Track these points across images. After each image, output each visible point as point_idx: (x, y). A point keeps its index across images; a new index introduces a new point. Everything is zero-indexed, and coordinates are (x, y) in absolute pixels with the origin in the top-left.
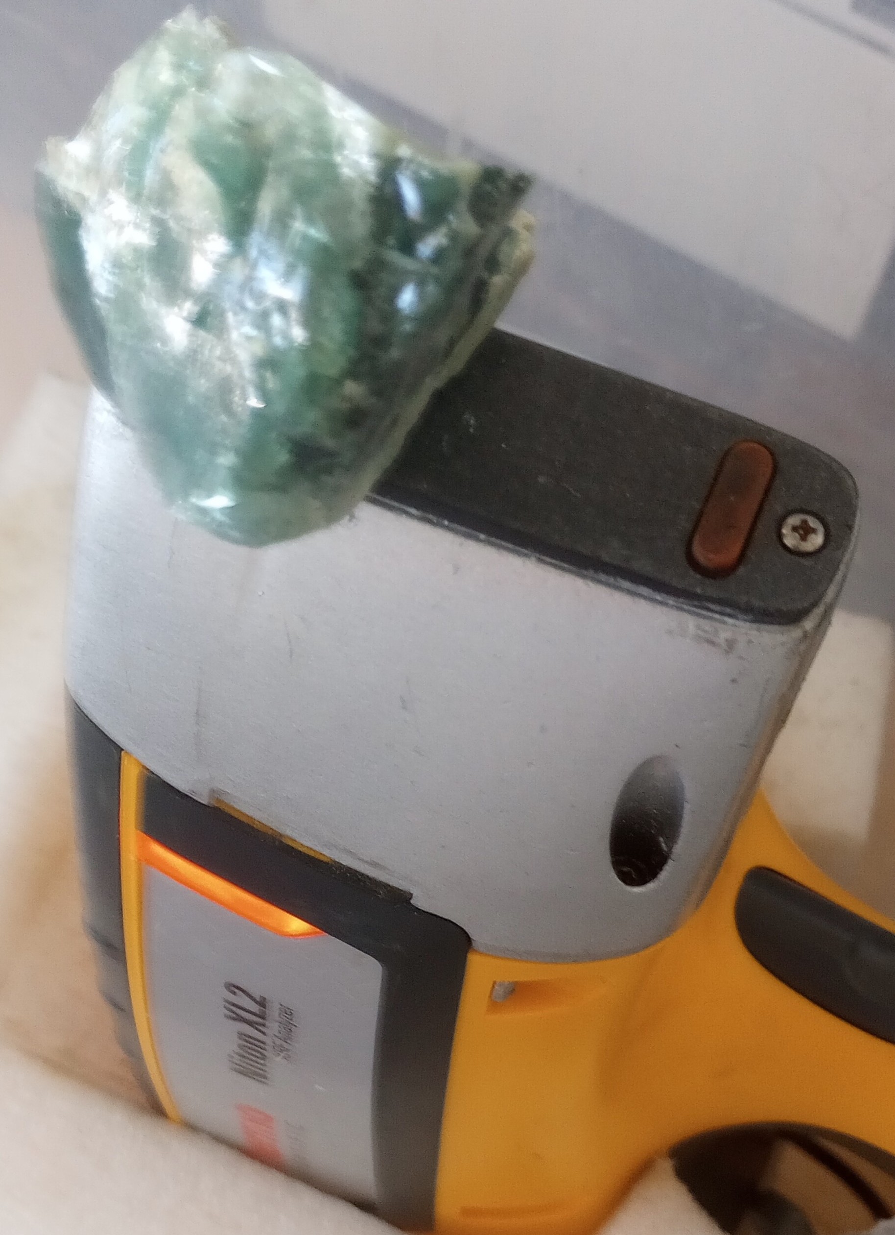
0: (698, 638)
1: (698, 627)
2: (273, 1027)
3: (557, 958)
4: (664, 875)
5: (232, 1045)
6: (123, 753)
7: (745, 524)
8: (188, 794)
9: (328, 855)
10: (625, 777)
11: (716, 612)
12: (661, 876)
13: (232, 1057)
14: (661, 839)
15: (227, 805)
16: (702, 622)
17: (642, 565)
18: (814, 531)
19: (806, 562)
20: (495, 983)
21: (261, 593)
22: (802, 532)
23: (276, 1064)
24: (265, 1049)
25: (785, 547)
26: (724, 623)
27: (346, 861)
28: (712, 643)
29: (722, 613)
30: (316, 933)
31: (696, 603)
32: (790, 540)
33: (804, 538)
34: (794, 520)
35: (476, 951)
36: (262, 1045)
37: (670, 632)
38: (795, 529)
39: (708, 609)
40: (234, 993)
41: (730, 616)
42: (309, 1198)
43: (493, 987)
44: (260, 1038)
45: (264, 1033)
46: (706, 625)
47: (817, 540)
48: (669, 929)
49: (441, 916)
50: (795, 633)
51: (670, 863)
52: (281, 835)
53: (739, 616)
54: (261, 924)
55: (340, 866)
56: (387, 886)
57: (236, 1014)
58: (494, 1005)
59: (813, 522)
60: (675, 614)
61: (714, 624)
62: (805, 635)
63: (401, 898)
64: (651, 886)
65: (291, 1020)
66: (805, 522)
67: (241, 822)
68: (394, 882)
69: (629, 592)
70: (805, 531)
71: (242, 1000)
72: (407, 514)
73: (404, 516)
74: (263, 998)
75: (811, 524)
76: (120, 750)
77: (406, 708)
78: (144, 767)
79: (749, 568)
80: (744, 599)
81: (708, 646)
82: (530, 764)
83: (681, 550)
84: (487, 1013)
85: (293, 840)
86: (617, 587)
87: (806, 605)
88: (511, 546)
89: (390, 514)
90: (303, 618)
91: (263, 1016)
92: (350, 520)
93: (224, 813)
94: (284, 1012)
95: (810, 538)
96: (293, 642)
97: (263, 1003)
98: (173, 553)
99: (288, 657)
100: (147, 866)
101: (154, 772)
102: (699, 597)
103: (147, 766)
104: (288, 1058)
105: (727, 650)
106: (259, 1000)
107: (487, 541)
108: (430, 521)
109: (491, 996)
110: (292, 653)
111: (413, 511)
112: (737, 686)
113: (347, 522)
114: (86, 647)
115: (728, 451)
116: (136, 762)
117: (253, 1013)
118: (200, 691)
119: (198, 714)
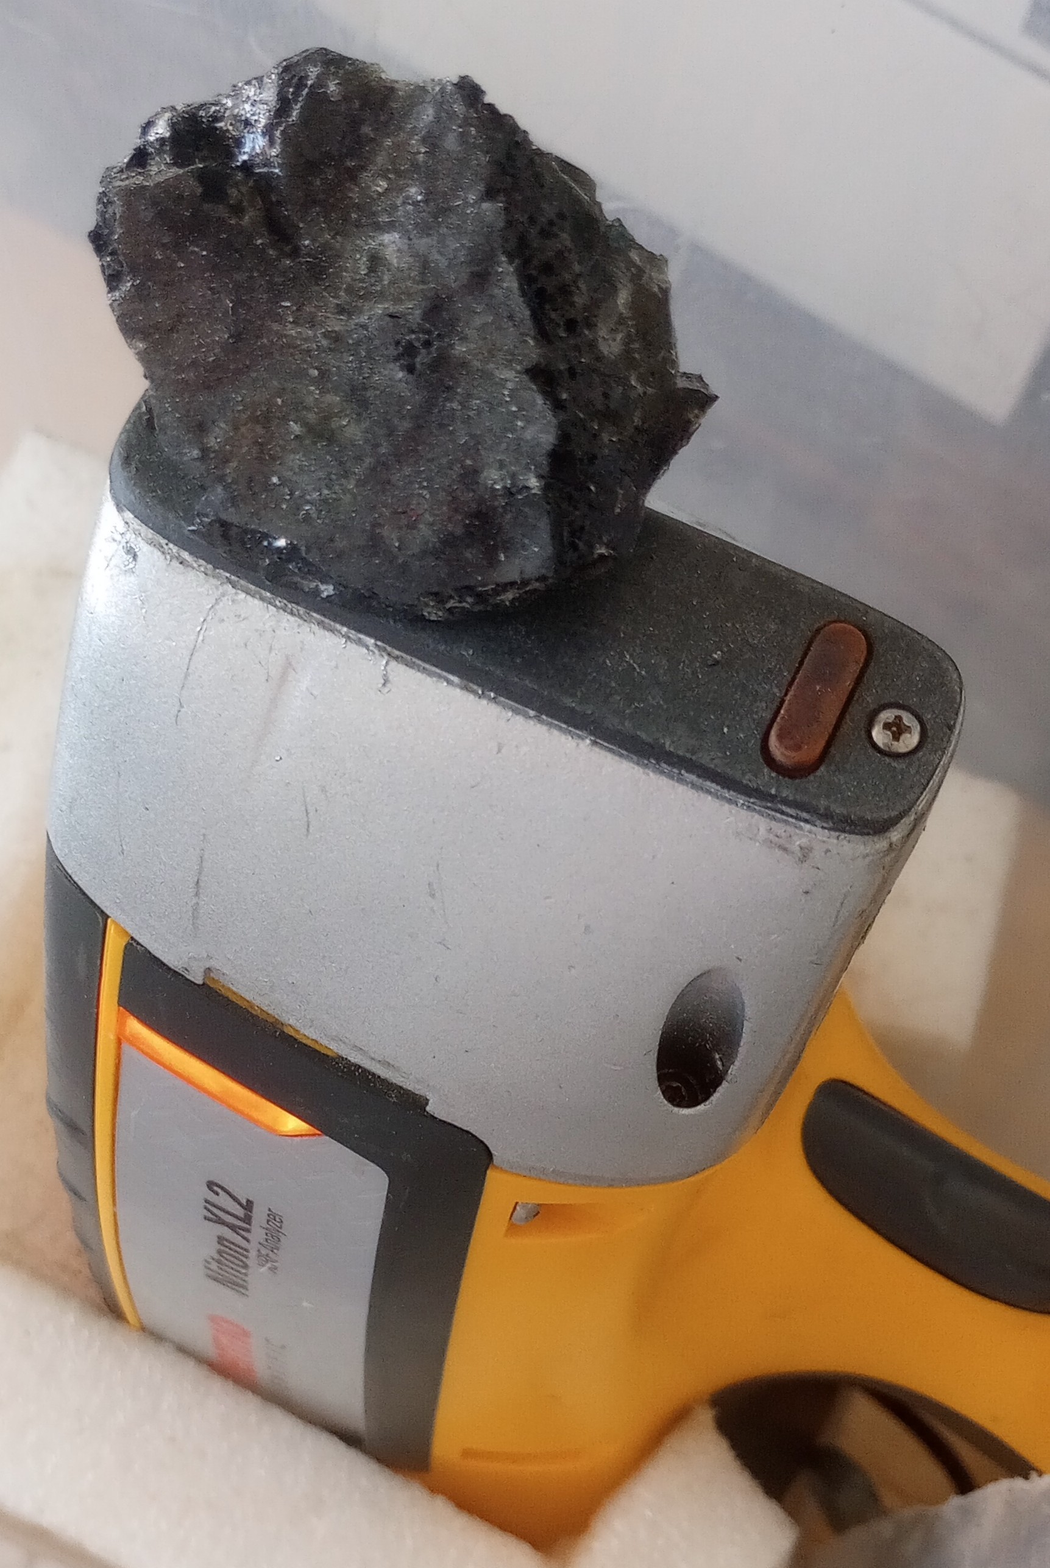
0: (768, 843)
1: (769, 830)
2: (257, 1233)
3: (588, 1181)
4: (716, 1097)
5: (210, 1249)
6: (109, 921)
7: (830, 716)
8: (180, 971)
9: (336, 1051)
10: (678, 989)
11: (792, 816)
12: (712, 1098)
13: (208, 1262)
14: (717, 1056)
15: (223, 987)
16: (773, 824)
17: (707, 758)
18: (908, 729)
19: (898, 765)
20: (517, 1203)
21: (278, 758)
22: (894, 729)
23: (257, 1274)
24: (247, 1257)
25: (874, 745)
26: (801, 828)
27: (355, 1058)
28: (783, 849)
29: (797, 818)
30: (314, 1135)
31: (768, 804)
32: (879, 735)
33: (896, 737)
34: (887, 715)
35: (497, 1168)
36: (245, 1253)
37: (738, 834)
38: (887, 726)
39: (783, 813)
40: (217, 1194)
41: (806, 821)
42: (287, 1426)
43: (515, 1208)
44: (243, 1246)
45: (248, 1241)
46: (779, 828)
47: (911, 740)
48: (721, 1156)
49: (460, 1126)
50: (880, 844)
51: (724, 1084)
52: (282, 1024)
53: (818, 822)
54: (250, 1118)
55: (349, 1064)
56: (399, 1089)
57: (214, 1215)
58: (513, 1228)
59: (907, 719)
60: (744, 813)
61: (788, 828)
62: (891, 847)
63: (415, 1103)
64: (701, 1108)
65: (281, 1228)
66: (899, 718)
67: (237, 1007)
68: (409, 1085)
69: (694, 786)
70: (897, 729)
71: (223, 1200)
72: (449, 682)
73: (445, 684)
74: (248, 1201)
75: (906, 721)
76: (106, 917)
77: (433, 896)
78: (132, 938)
79: (833, 768)
80: (823, 803)
81: (778, 853)
82: (571, 967)
83: (754, 744)
84: (506, 1236)
85: (297, 1031)
86: (681, 780)
87: (893, 814)
88: (564, 726)
89: (429, 681)
90: (323, 790)
91: (247, 1219)
92: (384, 685)
93: (221, 995)
94: (272, 1216)
95: (902, 738)
96: (311, 815)
97: (249, 1206)
98: (181, 706)
99: (304, 830)
100: (125, 1047)
101: (145, 945)
102: (772, 798)
103: (137, 938)
104: (273, 1269)
105: (799, 859)
106: (244, 1202)
107: (537, 718)
108: (474, 692)
109: (510, 1219)
110: (308, 826)
111: (455, 679)
112: (809, 898)
113: (380, 685)
114: (74, 799)
115: (818, 631)
116: (122, 931)
117: (235, 1216)
118: (202, 859)
119: (197, 884)
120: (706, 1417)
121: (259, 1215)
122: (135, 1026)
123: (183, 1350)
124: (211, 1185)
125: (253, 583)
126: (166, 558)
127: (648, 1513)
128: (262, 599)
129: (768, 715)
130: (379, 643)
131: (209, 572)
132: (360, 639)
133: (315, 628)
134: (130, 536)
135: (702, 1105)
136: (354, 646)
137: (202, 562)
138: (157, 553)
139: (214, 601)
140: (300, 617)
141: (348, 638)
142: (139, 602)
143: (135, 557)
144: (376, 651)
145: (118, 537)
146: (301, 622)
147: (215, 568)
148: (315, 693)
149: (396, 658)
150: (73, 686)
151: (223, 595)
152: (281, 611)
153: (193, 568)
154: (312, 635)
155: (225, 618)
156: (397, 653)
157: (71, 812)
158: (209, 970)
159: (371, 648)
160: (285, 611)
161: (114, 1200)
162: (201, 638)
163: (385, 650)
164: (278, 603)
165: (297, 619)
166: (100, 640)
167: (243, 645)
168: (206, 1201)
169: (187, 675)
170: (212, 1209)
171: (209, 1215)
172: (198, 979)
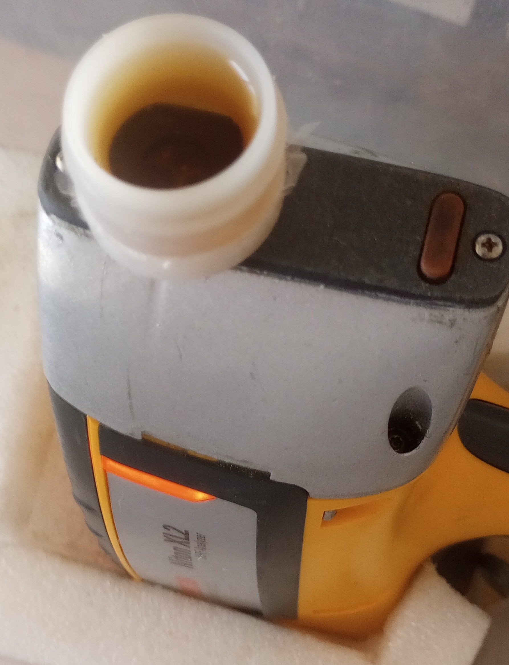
0: (431, 321)
1: (431, 315)
2: (193, 544)
4: (422, 445)
5: (170, 552)
6: (87, 417)
7: (452, 247)
8: (128, 435)
9: (217, 458)
11: (442, 305)
12: (420, 445)
13: (171, 558)
15: (152, 438)
17: (391, 283)
18: (495, 244)
19: (494, 265)
20: (325, 512)
22: (487, 245)
23: (197, 560)
24: (190, 554)
25: (478, 256)
26: (447, 310)
27: (228, 460)
28: (441, 323)
30: (214, 498)
31: (428, 302)
32: (479, 250)
33: (490, 250)
34: (482, 238)
35: (312, 498)
36: (188, 552)
37: (413, 319)
38: (483, 245)
40: (170, 530)
43: (324, 514)
44: (186, 549)
45: (189, 547)
46: (436, 313)
47: (498, 250)
49: (289, 484)
50: (492, 310)
51: (426, 439)
52: (187, 451)
53: (457, 306)
55: (225, 464)
56: (254, 471)
58: (325, 522)
59: (495, 239)
60: (415, 308)
61: (441, 312)
62: (498, 309)
63: (264, 476)
65: (205, 540)
66: (490, 239)
67: (162, 446)
68: (259, 468)
69: (385, 299)
70: (489, 245)
71: (173, 532)
74: (185, 531)
75: (493, 240)
76: (85, 415)
77: (254, 378)
78: (102, 424)
79: (459, 274)
80: (458, 296)
81: (438, 325)
82: (335, 400)
83: (413, 271)
84: (322, 526)
85: (195, 452)
86: (377, 297)
87: (497, 293)
88: (306, 280)
90: (185, 337)
91: (187, 539)
93: (152, 442)
94: (199, 536)
95: (494, 249)
96: (181, 350)
97: (187, 534)
98: (102, 308)
99: (179, 358)
100: (109, 473)
101: (107, 425)
102: (430, 298)
104: (205, 557)
105: (450, 326)
106: (184, 531)
108: (256, 273)
109: (323, 518)
110: (181, 356)
112: (459, 344)
114: (57, 362)
115: (434, 200)
116: (95, 421)
117: (181, 538)
118: (129, 381)
119: (129, 394)
121: (193, 537)
122: (112, 464)
123: (167, 588)
124: (165, 527)
127: (413, 624)
129: (417, 253)
134: (57, 227)
135: (415, 450)
142: (69, 260)
143: (62, 238)
145: (51, 229)
158: (144, 432)
161: (118, 538)
162: (105, 272)
168: (165, 534)
169: (102, 293)
170: (168, 536)
171: (167, 539)
172: (139, 437)
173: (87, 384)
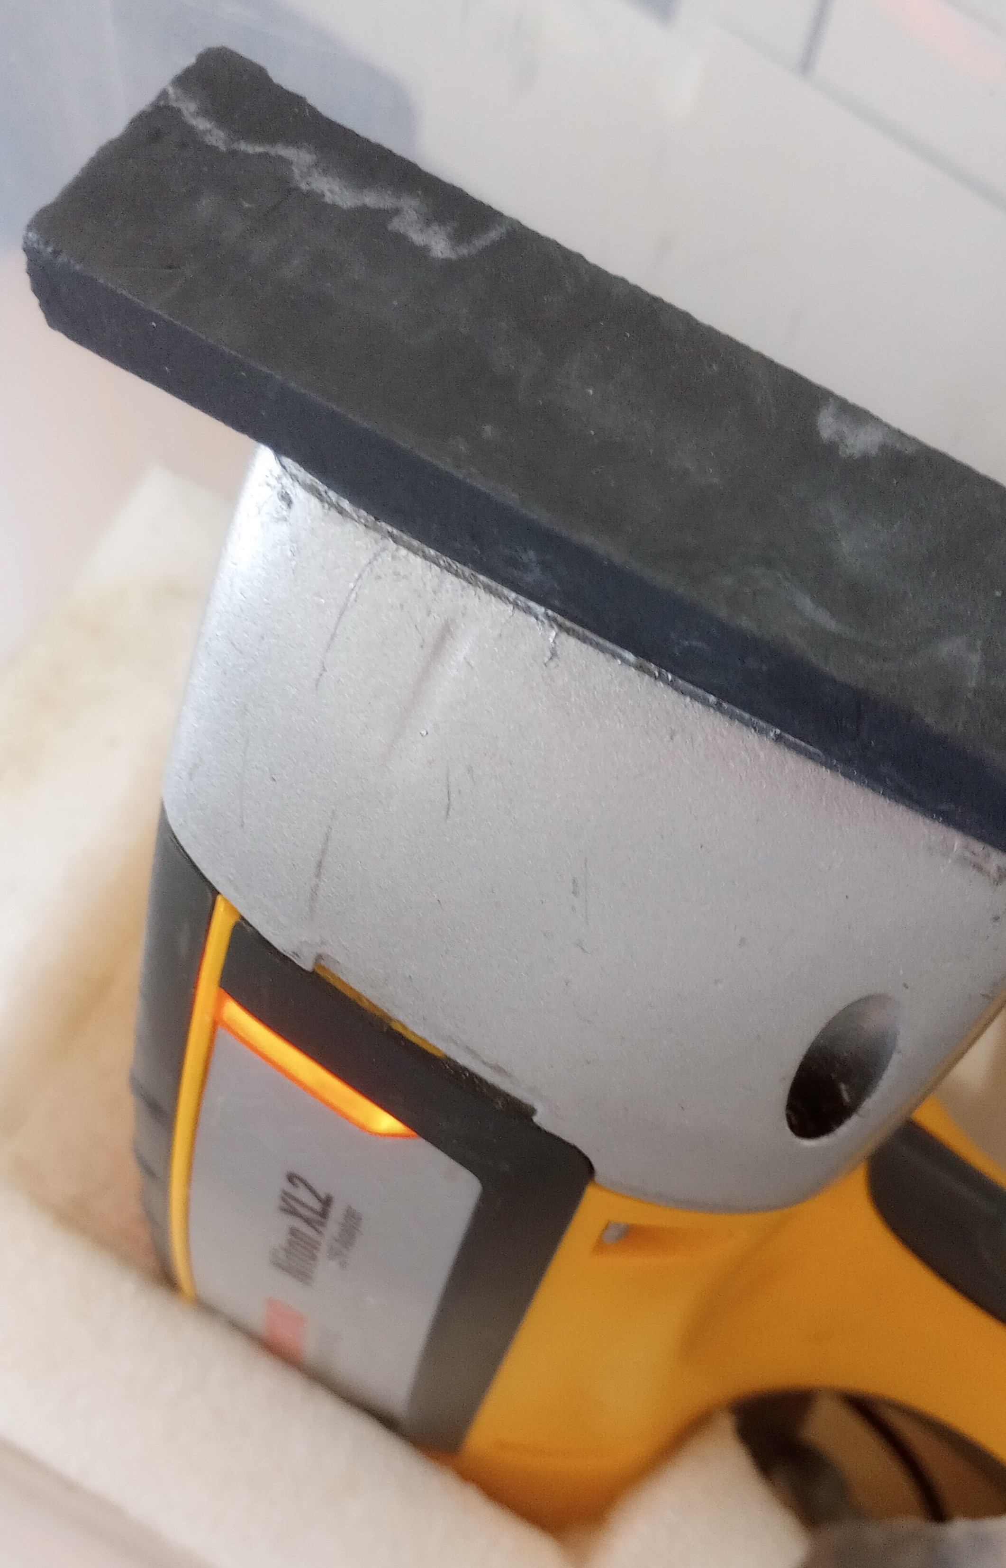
0: (962, 861)
1: (966, 847)
2: (332, 1228)
4: (844, 1131)
5: (280, 1239)
6: (219, 898)
8: (288, 955)
9: (443, 1051)
10: (831, 1013)
12: (839, 1131)
13: (277, 1251)
14: (847, 1088)
15: (333, 975)
16: (973, 841)
20: (609, 1222)
21: (424, 733)
23: (325, 1266)
24: (317, 1249)
27: (463, 1059)
28: (979, 868)
30: (408, 1135)
35: (597, 1185)
36: (316, 1245)
37: (929, 848)
40: (296, 1186)
43: (607, 1226)
44: (316, 1240)
45: (320, 1233)
49: (565, 1139)
51: (853, 1118)
52: (391, 1019)
54: (344, 1115)
55: (455, 1066)
56: (506, 1096)
57: (289, 1206)
58: (600, 1246)
63: (521, 1112)
64: (824, 1141)
65: (358, 1225)
67: (345, 997)
68: (518, 1093)
71: (302, 1194)
72: (624, 660)
73: (619, 661)
74: (327, 1196)
76: (216, 893)
77: (575, 893)
78: (243, 918)
81: (973, 872)
82: (716, 982)
84: (593, 1253)
85: (404, 1027)
88: (747, 716)
89: (600, 658)
90: (470, 770)
91: (324, 1214)
92: (551, 659)
93: (329, 984)
94: (351, 1214)
96: (453, 796)
97: (327, 1202)
98: (324, 670)
99: (443, 813)
100: (221, 1031)
101: (254, 925)
103: (246, 917)
104: (343, 1264)
105: (995, 880)
106: (323, 1195)
107: (718, 707)
108: (650, 673)
109: (601, 1237)
110: (449, 809)
111: (630, 657)
112: (998, 924)
113: (546, 660)
114: (196, 766)
116: (232, 909)
117: (312, 1210)
118: (327, 838)
119: (320, 864)
120: (726, 1426)
121: (337, 1213)
122: (234, 1012)
124: (292, 1178)
125: (417, 538)
126: (323, 506)
128: (425, 557)
130: (550, 612)
131: (370, 525)
132: (529, 607)
133: (481, 592)
134: (287, 481)
135: (823, 1137)
136: (522, 613)
137: (363, 513)
138: (314, 501)
139: (372, 556)
140: (465, 578)
141: (516, 605)
142: (289, 553)
143: (289, 503)
144: (546, 622)
145: (273, 482)
146: (465, 584)
147: (377, 519)
148: (473, 663)
149: (568, 631)
150: (207, 643)
151: (384, 549)
152: (445, 572)
153: (353, 519)
154: (477, 600)
155: (383, 576)
156: (568, 624)
157: (191, 779)
158: (319, 957)
159: (540, 617)
160: (448, 571)
161: (188, 1183)
162: (353, 595)
163: (555, 620)
164: (442, 562)
165: (462, 581)
166: (242, 594)
167: (399, 605)
168: (286, 1193)
169: (333, 636)
170: (289, 1200)
171: (286, 1206)
172: (308, 965)
173: (242, 826)
